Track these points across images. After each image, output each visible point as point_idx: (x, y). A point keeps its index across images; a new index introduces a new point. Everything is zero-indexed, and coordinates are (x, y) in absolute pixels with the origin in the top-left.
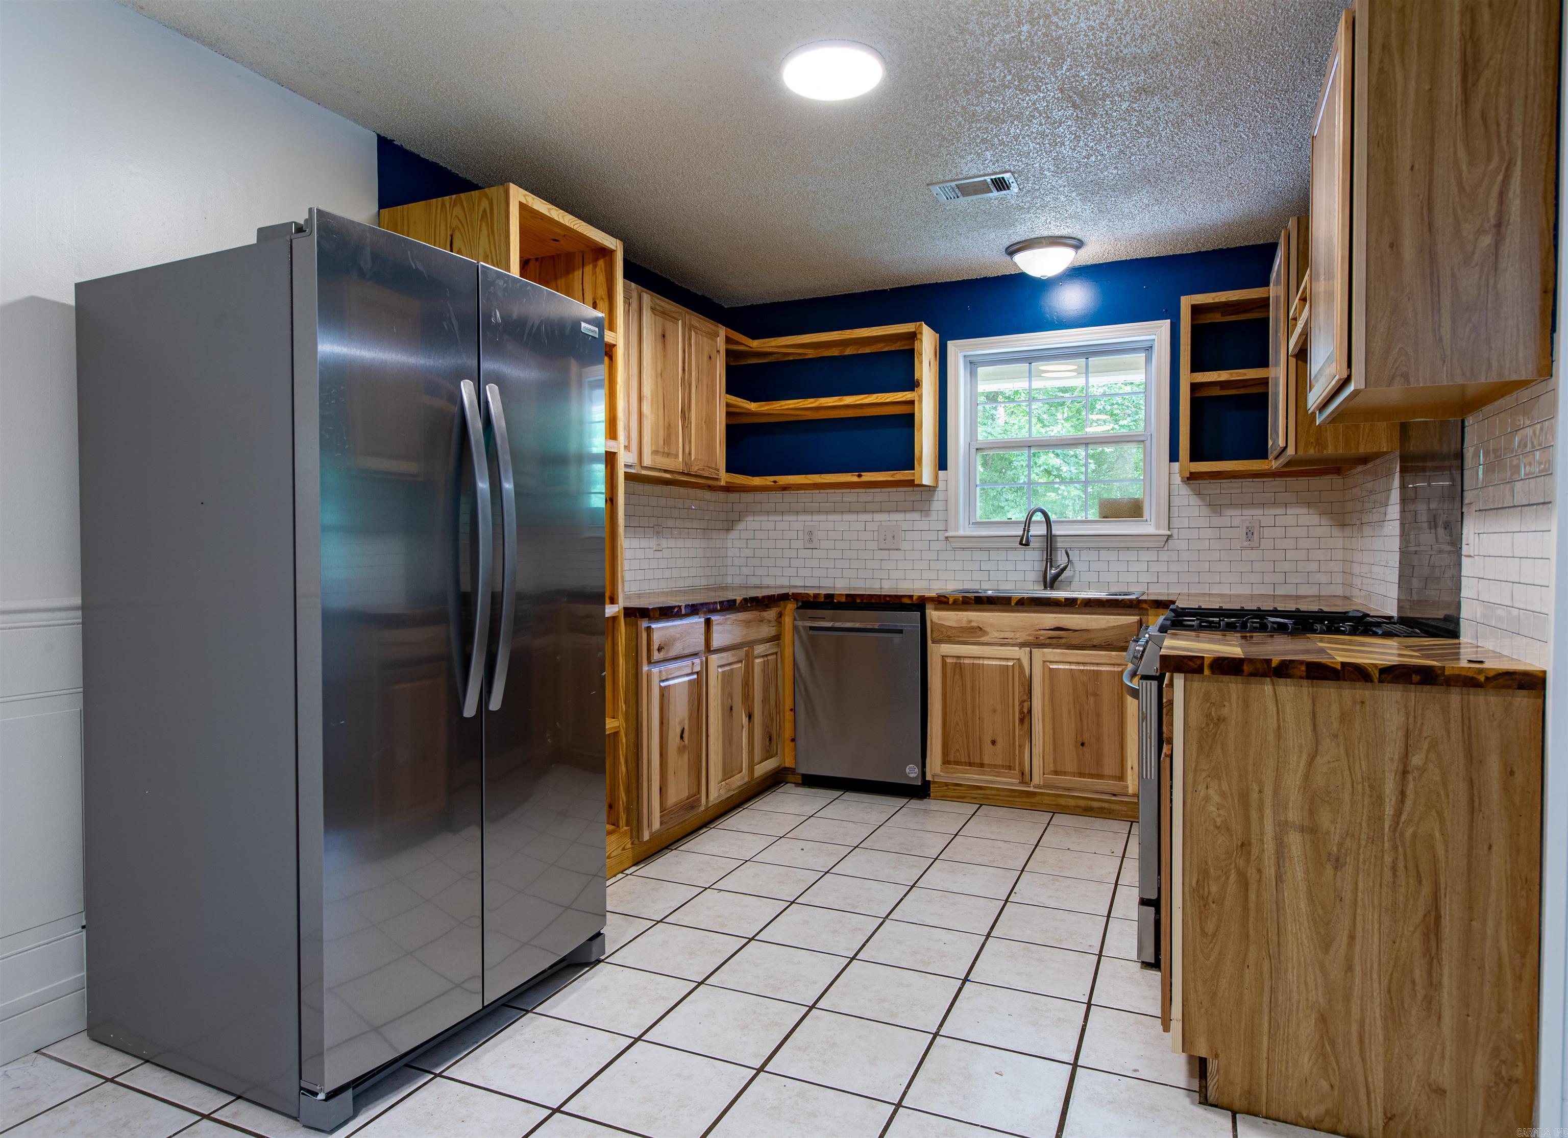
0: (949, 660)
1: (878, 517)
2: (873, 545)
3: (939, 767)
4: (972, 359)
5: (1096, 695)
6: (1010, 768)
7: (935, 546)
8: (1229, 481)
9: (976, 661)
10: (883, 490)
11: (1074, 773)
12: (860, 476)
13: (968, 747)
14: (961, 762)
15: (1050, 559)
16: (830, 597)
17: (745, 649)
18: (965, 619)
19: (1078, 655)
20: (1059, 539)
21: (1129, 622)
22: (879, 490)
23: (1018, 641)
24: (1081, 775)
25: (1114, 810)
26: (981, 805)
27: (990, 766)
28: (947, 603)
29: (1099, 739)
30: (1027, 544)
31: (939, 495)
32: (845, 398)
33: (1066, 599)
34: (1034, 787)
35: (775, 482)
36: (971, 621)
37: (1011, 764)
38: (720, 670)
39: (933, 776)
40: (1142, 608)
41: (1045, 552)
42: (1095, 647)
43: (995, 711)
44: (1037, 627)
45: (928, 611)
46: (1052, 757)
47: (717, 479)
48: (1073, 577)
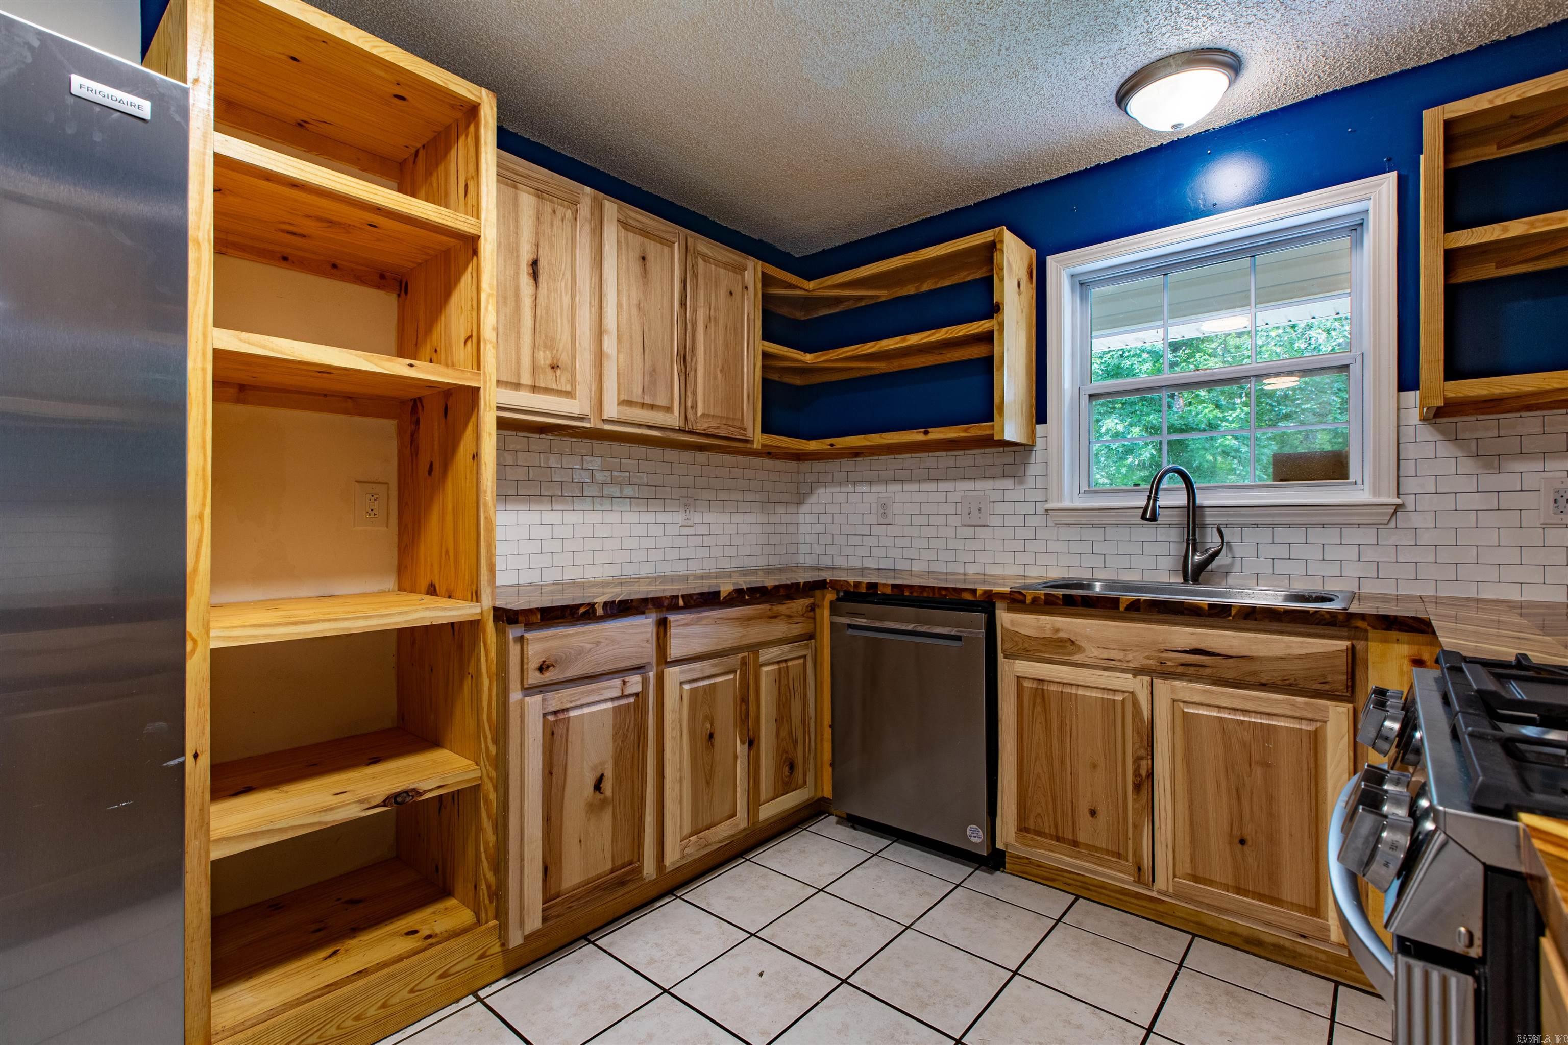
0: (1027, 684)
1: (962, 485)
2: (954, 520)
3: (1014, 835)
4: (1082, 278)
5: (1266, 765)
6: (1119, 856)
7: (1032, 521)
8: (1518, 415)
9: (1067, 690)
10: (967, 452)
11: (1227, 885)
12: (926, 433)
13: (1055, 812)
14: (1045, 833)
15: (1192, 541)
16: (873, 586)
17: (740, 655)
18: (1049, 626)
19: (1232, 696)
20: (1207, 512)
21: (1335, 649)
22: (962, 452)
23: (1131, 665)
24: (1239, 890)
25: (1301, 955)
26: (1078, 897)
27: (1088, 846)
28: (1024, 602)
29: (1272, 838)
30: (1154, 518)
31: (1037, 455)
32: (908, 337)
33: (1211, 606)
34: (1159, 892)
35: (832, 445)
36: (1057, 631)
37: (1121, 851)
38: (687, 687)
39: (1006, 845)
40: (1357, 628)
41: (1186, 530)
42: (1263, 686)
43: (1094, 766)
44: (1162, 647)
45: (998, 612)
46: (1188, 852)
47: (747, 441)
48: (1232, 565)
